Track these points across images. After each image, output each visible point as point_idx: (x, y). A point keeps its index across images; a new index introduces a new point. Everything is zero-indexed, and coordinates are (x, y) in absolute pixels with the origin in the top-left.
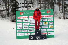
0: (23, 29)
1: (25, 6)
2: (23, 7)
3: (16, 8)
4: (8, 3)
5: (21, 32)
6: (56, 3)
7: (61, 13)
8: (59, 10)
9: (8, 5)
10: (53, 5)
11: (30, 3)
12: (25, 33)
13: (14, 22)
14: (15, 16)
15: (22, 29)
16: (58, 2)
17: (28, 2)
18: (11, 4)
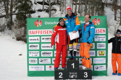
0: (40, 57)
1: (45, 10)
2: (40, 10)
3: (25, 13)
4: (10, 3)
5: (37, 63)
6: (107, 5)
7: (118, 25)
8: (114, 18)
9: (9, 7)
10: (103, 8)
11: (54, 4)
12: (45, 65)
13: (22, 40)
14: (23, 28)
15: (38, 58)
16: (112, 2)
17: (52, 1)
18: (16, 4)
